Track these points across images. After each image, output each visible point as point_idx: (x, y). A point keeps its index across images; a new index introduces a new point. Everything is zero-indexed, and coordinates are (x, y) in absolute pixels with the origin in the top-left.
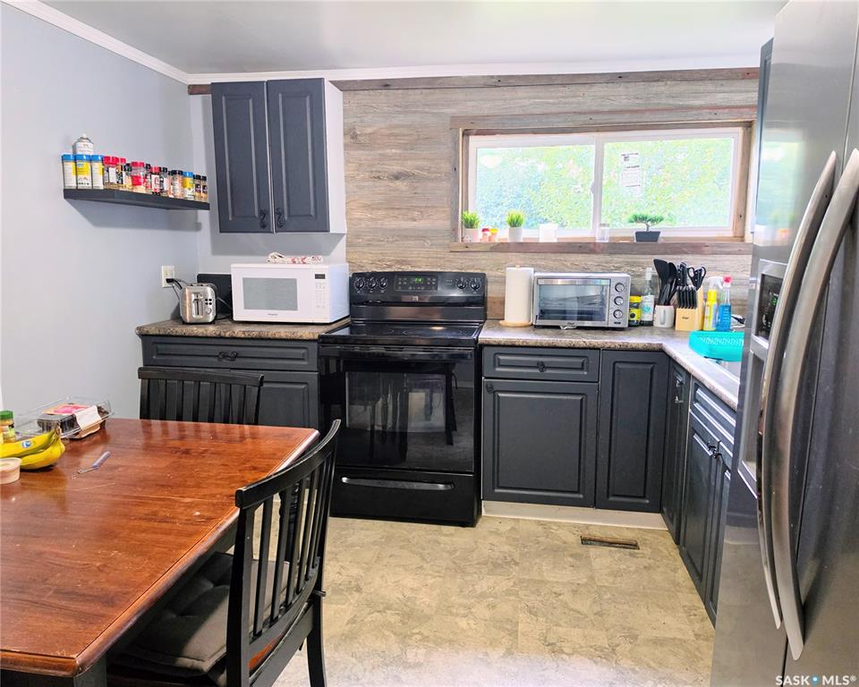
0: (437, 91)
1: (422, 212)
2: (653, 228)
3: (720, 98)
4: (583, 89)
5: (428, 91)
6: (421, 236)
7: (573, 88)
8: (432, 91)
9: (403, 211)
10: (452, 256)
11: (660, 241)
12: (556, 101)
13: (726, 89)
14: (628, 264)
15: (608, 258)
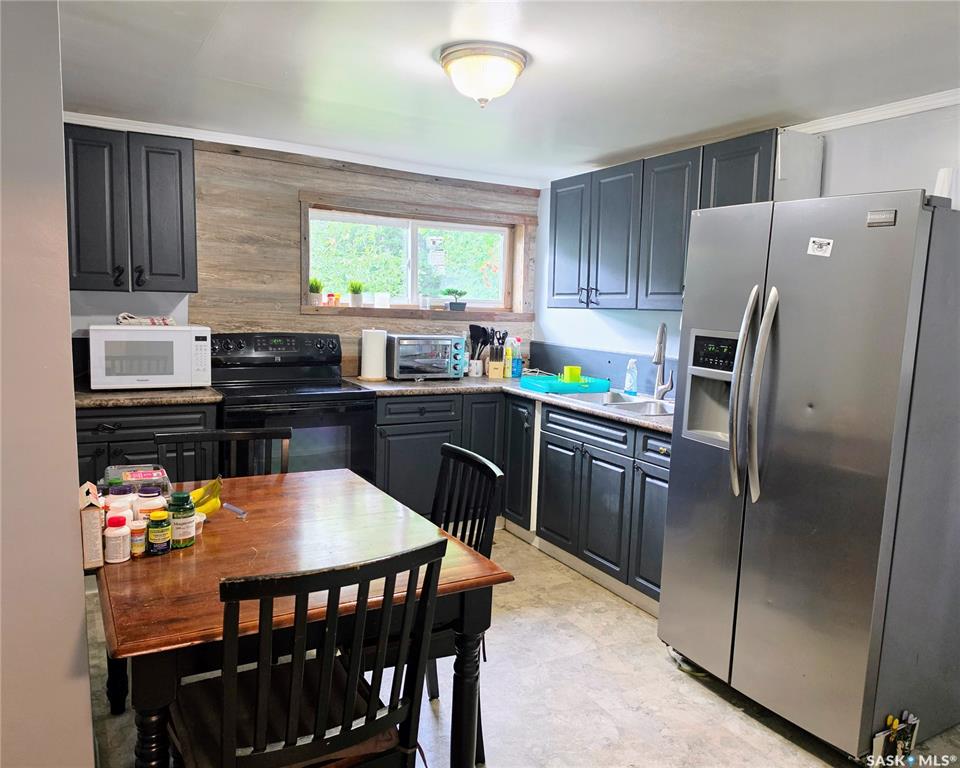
0: (287, 165)
1: (272, 276)
2: (461, 300)
3: (500, 206)
4: (410, 185)
5: (277, 163)
6: (271, 298)
7: (402, 182)
8: (281, 164)
9: (252, 274)
10: (301, 318)
11: (466, 310)
12: (389, 190)
13: (504, 200)
14: (445, 328)
15: (431, 323)
